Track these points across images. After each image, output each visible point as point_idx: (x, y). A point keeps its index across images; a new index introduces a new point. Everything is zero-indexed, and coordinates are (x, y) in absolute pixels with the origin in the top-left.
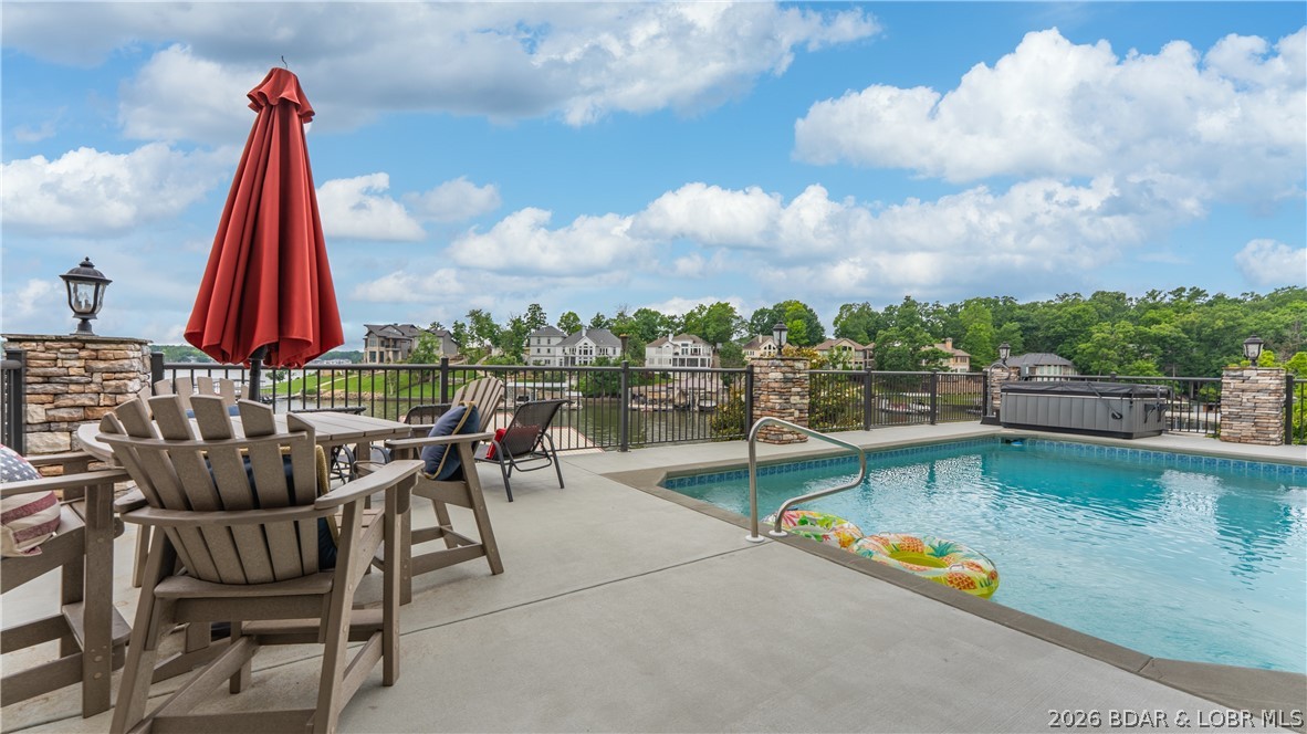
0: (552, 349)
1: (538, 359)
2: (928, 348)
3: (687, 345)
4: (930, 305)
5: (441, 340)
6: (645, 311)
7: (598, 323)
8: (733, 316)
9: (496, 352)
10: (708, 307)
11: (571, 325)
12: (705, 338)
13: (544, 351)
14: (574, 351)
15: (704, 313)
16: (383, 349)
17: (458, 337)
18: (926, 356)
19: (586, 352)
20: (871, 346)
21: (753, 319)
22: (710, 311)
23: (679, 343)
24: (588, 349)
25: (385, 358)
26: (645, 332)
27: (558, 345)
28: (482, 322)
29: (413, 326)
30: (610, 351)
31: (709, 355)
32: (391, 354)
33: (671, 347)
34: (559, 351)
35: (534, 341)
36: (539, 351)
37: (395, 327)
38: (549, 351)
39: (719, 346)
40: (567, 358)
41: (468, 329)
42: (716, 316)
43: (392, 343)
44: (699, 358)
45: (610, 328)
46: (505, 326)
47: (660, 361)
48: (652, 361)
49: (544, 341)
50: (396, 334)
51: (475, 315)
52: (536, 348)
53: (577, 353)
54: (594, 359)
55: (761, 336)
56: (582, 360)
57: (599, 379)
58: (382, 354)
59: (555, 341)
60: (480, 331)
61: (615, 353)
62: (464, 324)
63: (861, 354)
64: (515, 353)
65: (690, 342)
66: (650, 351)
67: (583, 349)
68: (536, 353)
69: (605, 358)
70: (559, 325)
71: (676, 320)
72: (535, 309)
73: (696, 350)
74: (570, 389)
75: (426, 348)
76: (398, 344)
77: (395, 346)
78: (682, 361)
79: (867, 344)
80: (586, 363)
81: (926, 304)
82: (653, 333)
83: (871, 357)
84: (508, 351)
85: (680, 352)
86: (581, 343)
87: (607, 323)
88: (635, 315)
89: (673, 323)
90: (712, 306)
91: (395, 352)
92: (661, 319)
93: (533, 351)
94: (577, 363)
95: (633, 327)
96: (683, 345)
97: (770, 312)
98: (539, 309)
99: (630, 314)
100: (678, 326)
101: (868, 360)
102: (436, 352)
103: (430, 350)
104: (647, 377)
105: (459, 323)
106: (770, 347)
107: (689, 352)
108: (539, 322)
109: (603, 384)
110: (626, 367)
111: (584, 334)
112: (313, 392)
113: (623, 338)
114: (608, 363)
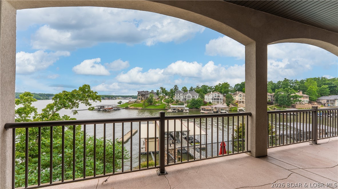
0: (180, 96)
1: (177, 99)
2: (293, 95)
4: (294, 81)
5: (154, 95)
6: (204, 86)
7: (191, 89)
8: (229, 87)
9: (167, 97)
10: (221, 84)
11: (185, 90)
12: (221, 92)
13: (178, 97)
14: (186, 97)
15: (221, 86)
16: (141, 97)
17: (157, 94)
18: (293, 97)
19: (189, 97)
20: (273, 94)
21: (235, 87)
22: (222, 85)
23: (214, 94)
24: (190, 96)
25: (142, 99)
26: (204, 91)
27: (182, 95)
28: (163, 90)
29: (147, 91)
30: (195, 97)
31: (222, 97)
32: (143, 98)
33: (212, 95)
34: (182, 97)
35: (176, 94)
36: (177, 97)
37: (143, 91)
38: (179, 97)
39: (225, 94)
40: (184, 99)
41: (160, 91)
42: (224, 87)
43: (143, 96)
44: (220, 98)
45: (194, 90)
46: (169, 91)
47: (209, 99)
48: (206, 99)
49: (178, 94)
50: (144, 93)
51: (162, 88)
52: (176, 96)
53: (187, 97)
54: (191, 99)
55: (237, 92)
56: (188, 99)
58: (141, 98)
59: (181, 94)
60: (163, 92)
61: (197, 97)
62: (159, 90)
63: (270, 96)
64: (171, 98)
65: (217, 94)
66: (206, 97)
67: (188, 96)
69: (194, 99)
70: (182, 90)
71: (213, 88)
72: (176, 86)
73: (219, 96)
74: (185, 107)
75: (151, 97)
76: (145, 96)
77: (144, 96)
78: (215, 99)
79: (272, 93)
80: (189, 100)
81: (292, 80)
82: (206, 91)
83: (273, 97)
84: (170, 97)
85: (214, 96)
86: (188, 95)
87: (194, 89)
88: (201, 87)
89: (212, 88)
90: (223, 83)
91: (144, 98)
92: (208, 87)
93: (176, 97)
94: (187, 100)
95: (201, 90)
96: (215, 95)
97: (240, 85)
98: (177, 86)
99: (200, 86)
100: (213, 89)
101: (272, 98)
102: (153, 98)
103: (152, 97)
104: (205, 104)
105: (158, 90)
106: (240, 95)
107: (217, 96)
108: (177, 89)
109: (194, 105)
110: (199, 101)
111: (188, 92)
112: (128, 107)
113: (199, 93)
114: (195, 100)
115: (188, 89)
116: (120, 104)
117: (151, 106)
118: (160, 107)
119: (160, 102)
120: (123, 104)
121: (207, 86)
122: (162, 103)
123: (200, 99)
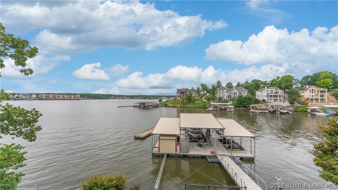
0: (224, 93)
1: (220, 96)
3: (273, 90)
5: (194, 92)
6: (255, 80)
7: (239, 85)
8: (293, 79)
9: (208, 95)
10: (281, 77)
11: (230, 86)
12: (281, 88)
13: (221, 94)
14: (231, 93)
15: (279, 79)
16: (181, 95)
17: (198, 91)
19: (235, 94)
21: (303, 79)
22: (282, 78)
23: (270, 90)
24: (236, 93)
25: (181, 97)
26: (256, 87)
27: (226, 92)
28: (204, 87)
29: (187, 89)
30: (243, 93)
31: (282, 93)
33: (266, 91)
34: (226, 94)
35: (218, 91)
36: (220, 94)
37: (183, 89)
38: (223, 94)
39: (287, 90)
40: (229, 96)
41: (200, 89)
42: (285, 80)
43: (182, 93)
44: (278, 95)
45: (243, 86)
46: (210, 87)
47: (262, 96)
48: (258, 96)
49: (221, 91)
50: (184, 91)
51: (202, 85)
52: (219, 93)
53: (232, 94)
54: (238, 96)
55: (307, 86)
56: (234, 96)
57: (239, 102)
58: (180, 96)
59: (225, 91)
60: (204, 89)
61: (245, 94)
64: (213, 95)
65: (274, 89)
66: (258, 93)
68: (219, 95)
69: (241, 96)
70: (226, 86)
71: (268, 83)
72: (219, 82)
73: (277, 92)
74: (230, 106)
76: (184, 93)
78: (271, 96)
80: (235, 97)
82: (258, 87)
84: (211, 94)
85: (270, 93)
86: (233, 91)
87: (242, 85)
88: (252, 82)
89: (266, 83)
90: (283, 76)
91: (183, 95)
92: (262, 82)
93: (218, 94)
94: (232, 97)
95: (251, 86)
96: (271, 90)
97: (311, 77)
98: (220, 82)
99: (250, 82)
102: (192, 95)
103: (191, 94)
104: (257, 102)
105: (198, 87)
106: (312, 90)
107: (274, 93)
108: (220, 86)
109: (241, 104)
110: (249, 98)
111: (234, 89)
112: (166, 105)
113: (247, 89)
114: (243, 97)
115: (235, 85)
116: (161, 101)
117: (190, 104)
118: (200, 105)
119: (200, 99)
120: (163, 102)
121: (260, 81)
122: (202, 101)
123: (250, 95)
